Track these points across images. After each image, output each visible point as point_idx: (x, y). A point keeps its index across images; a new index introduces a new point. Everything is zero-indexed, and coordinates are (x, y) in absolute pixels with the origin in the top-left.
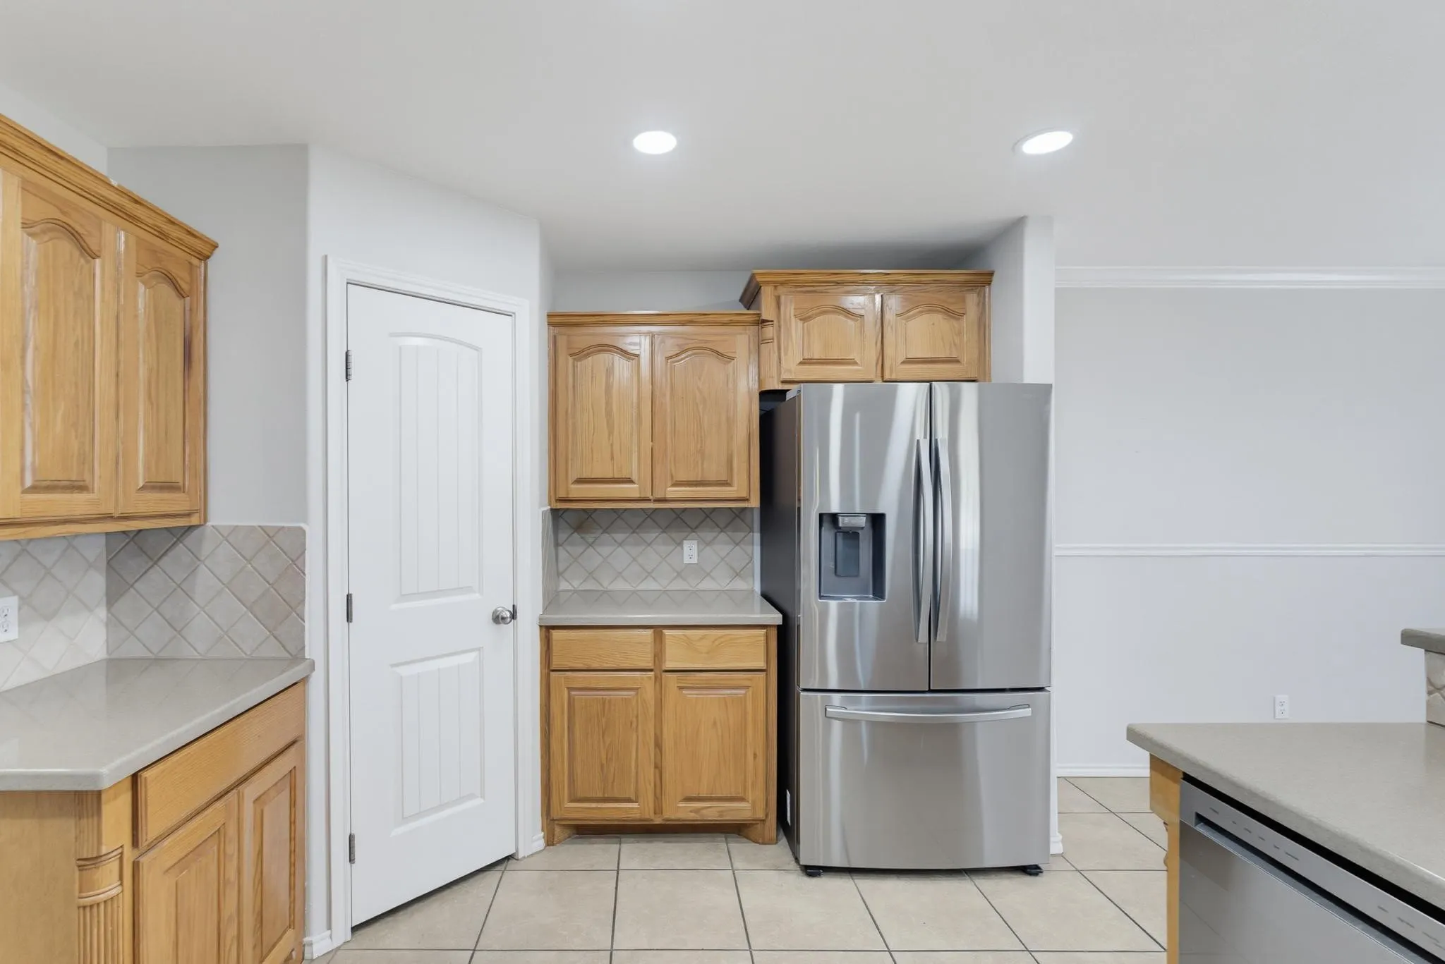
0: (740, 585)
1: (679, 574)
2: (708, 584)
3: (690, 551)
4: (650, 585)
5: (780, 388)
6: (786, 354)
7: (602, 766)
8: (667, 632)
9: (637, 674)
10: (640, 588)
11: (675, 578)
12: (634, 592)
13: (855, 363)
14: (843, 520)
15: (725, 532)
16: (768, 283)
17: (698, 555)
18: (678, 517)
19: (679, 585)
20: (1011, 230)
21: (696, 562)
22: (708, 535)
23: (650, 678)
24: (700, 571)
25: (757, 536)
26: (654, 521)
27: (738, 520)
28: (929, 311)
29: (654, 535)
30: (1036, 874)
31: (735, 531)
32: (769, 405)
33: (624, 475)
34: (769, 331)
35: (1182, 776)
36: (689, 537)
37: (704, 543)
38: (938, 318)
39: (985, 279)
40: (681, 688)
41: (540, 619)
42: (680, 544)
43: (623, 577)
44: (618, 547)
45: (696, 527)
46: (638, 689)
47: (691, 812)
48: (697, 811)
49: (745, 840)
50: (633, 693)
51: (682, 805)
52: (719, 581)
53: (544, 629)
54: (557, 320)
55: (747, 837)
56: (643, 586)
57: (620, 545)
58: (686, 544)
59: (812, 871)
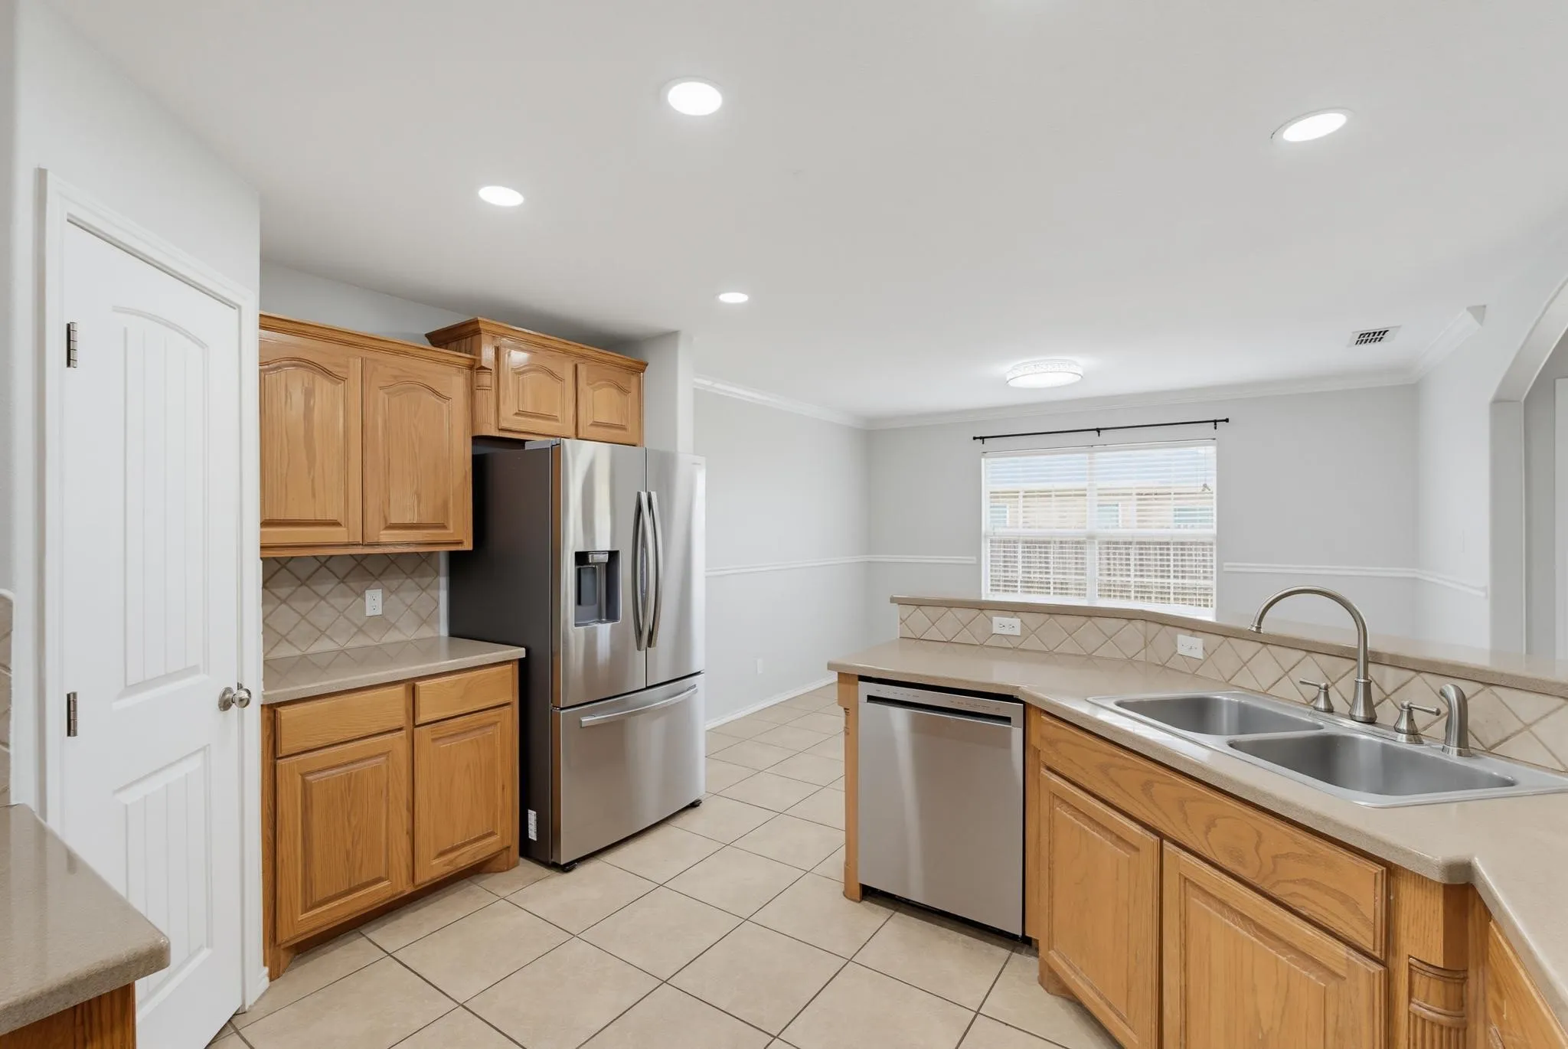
0: (426, 632)
1: (360, 630)
2: (393, 636)
3: (374, 601)
4: (325, 645)
5: (498, 435)
6: (504, 403)
7: (348, 853)
8: (420, 684)
9: (388, 736)
10: (312, 650)
11: (355, 634)
12: (304, 656)
13: (557, 420)
14: (592, 557)
15: (411, 578)
16: (487, 331)
17: (383, 605)
18: (359, 564)
19: (361, 641)
20: (668, 337)
21: (381, 613)
22: (394, 583)
23: (401, 737)
24: (383, 623)
25: (443, 581)
26: (328, 569)
27: (424, 564)
28: (611, 386)
29: (330, 586)
30: (698, 806)
31: (422, 576)
32: (484, 450)
33: (330, 517)
34: (486, 379)
35: (857, 678)
36: (372, 586)
37: (389, 592)
38: (614, 391)
39: (640, 367)
40: (434, 740)
41: (264, 697)
42: (361, 595)
43: (287, 640)
44: (281, 603)
45: (381, 575)
46: (388, 752)
47: (445, 865)
48: (451, 862)
49: (488, 875)
50: (383, 758)
51: (435, 862)
52: (407, 632)
53: (266, 710)
54: (269, 322)
55: (489, 872)
56: (316, 648)
57: (284, 601)
58: (369, 594)
59: (567, 868)
